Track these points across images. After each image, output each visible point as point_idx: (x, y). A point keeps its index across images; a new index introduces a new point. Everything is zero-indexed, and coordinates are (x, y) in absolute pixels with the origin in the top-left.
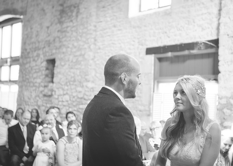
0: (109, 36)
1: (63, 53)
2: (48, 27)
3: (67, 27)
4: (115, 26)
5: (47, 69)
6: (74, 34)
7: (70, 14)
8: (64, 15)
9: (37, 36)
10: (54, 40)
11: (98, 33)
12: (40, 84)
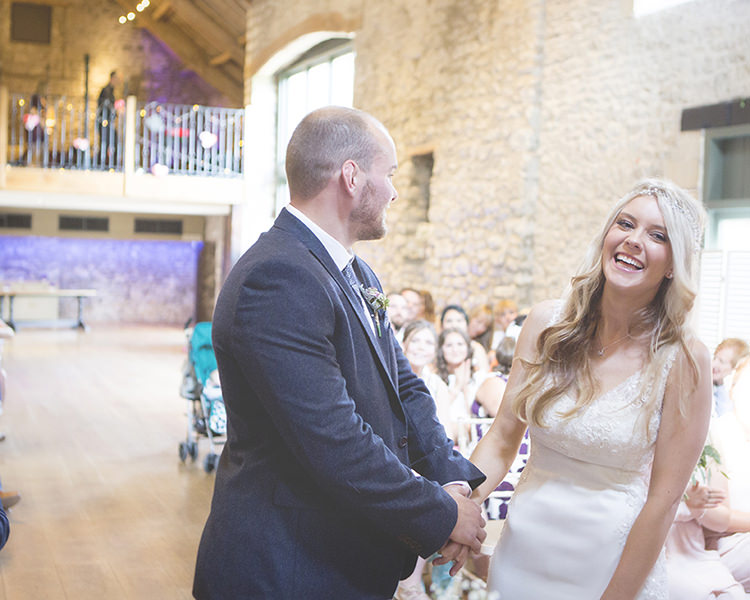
0: (578, 76)
1: (455, 134)
2: (416, 61)
3: (465, 58)
4: (594, 47)
5: (414, 182)
6: (484, 76)
7: (471, 17)
8: (459, 22)
9: (388, 87)
10: (431, 98)
11: (547, 71)
12: (394, 224)
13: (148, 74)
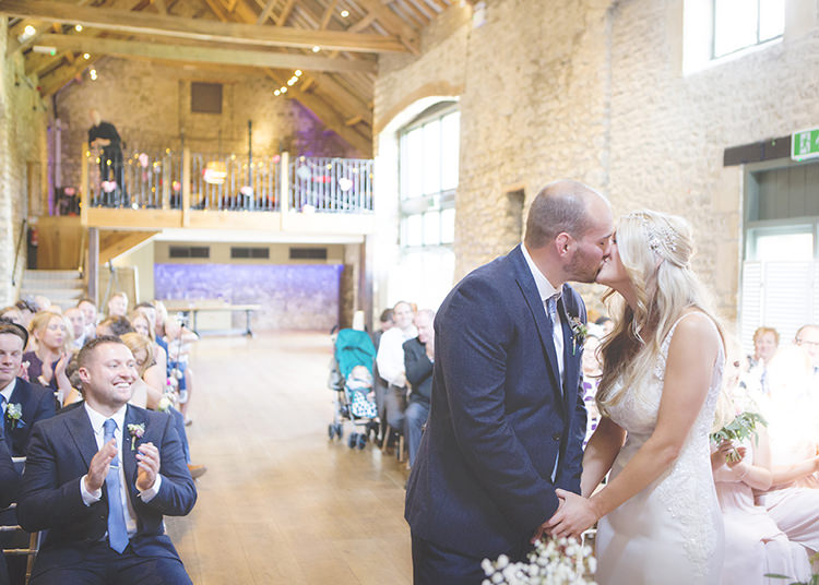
0: (639, 125)
1: (541, 174)
2: (509, 117)
3: (547, 113)
4: (651, 101)
5: (510, 213)
6: (563, 127)
7: (552, 81)
8: (542, 85)
9: (487, 139)
10: (522, 146)
11: (614, 121)
12: (494, 248)
13: (297, 134)
